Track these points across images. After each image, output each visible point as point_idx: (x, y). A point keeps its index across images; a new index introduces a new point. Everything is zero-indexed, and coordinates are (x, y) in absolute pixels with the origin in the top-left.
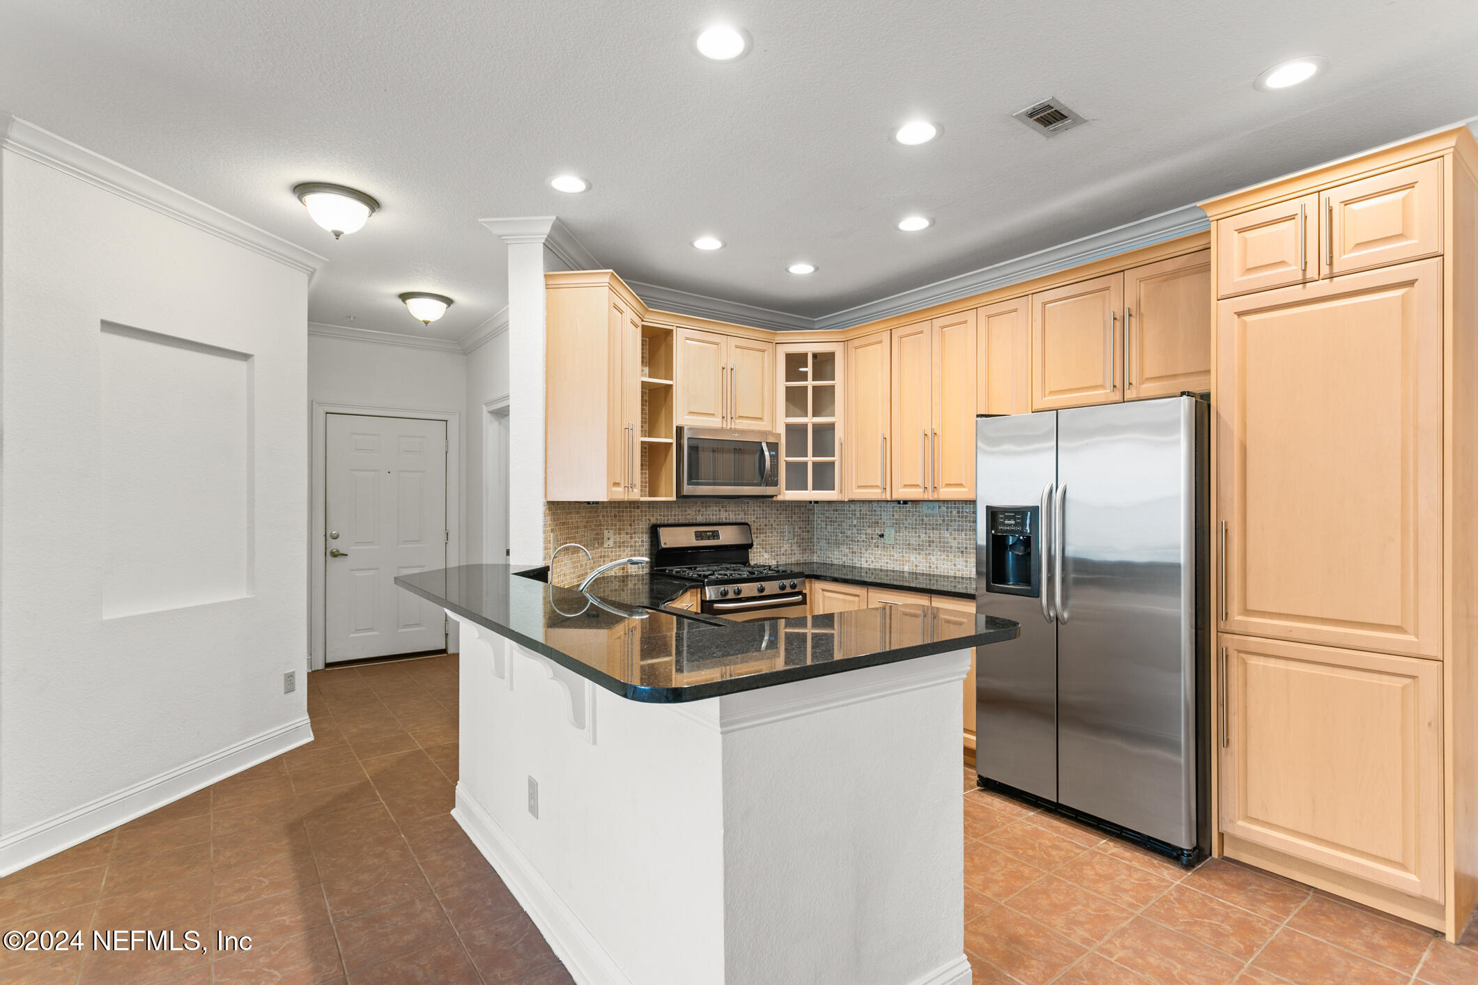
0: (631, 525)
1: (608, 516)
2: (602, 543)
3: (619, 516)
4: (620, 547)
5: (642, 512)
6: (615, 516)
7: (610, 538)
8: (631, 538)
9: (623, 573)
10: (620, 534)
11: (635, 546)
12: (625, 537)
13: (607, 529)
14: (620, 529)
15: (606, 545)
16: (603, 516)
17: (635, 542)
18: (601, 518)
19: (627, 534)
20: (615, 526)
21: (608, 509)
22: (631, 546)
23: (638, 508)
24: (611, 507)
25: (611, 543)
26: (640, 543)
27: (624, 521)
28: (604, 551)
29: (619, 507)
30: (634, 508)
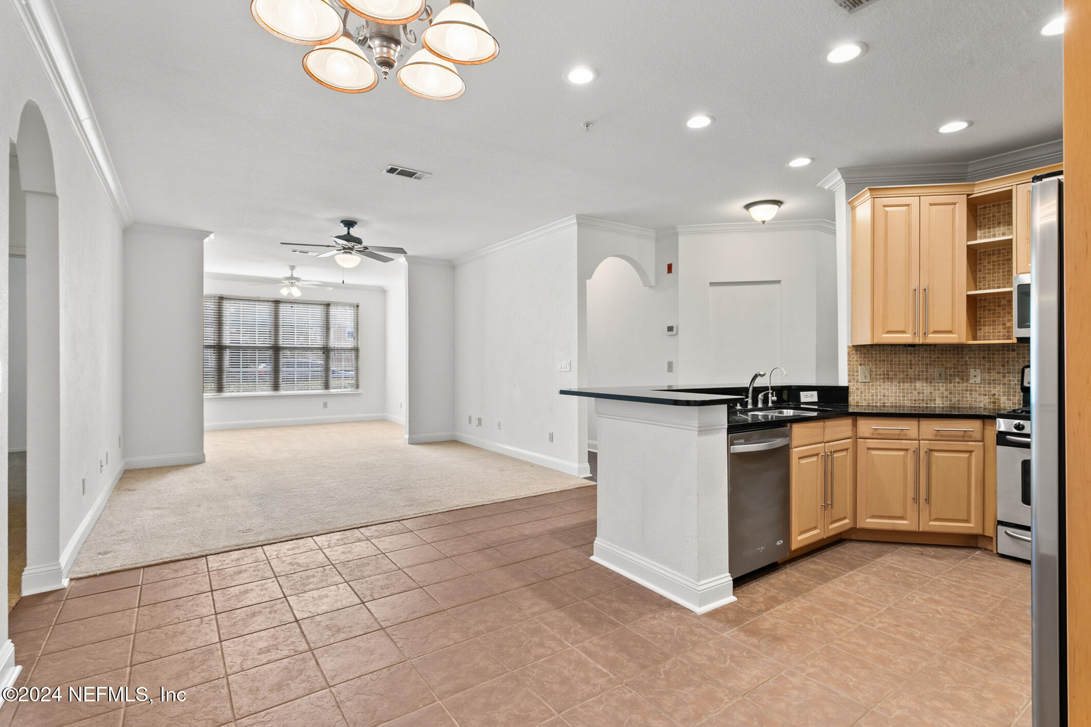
0: (1003, 366)
1: (975, 358)
2: (968, 380)
3: (990, 358)
4: (989, 384)
5: (1018, 354)
6: (984, 358)
7: (976, 376)
8: (1004, 377)
9: (995, 406)
10: (989, 373)
11: (1010, 384)
12: (994, 375)
13: (974, 368)
14: (989, 369)
15: (972, 381)
16: (970, 358)
17: (1010, 381)
18: (967, 359)
19: (998, 373)
20: (984, 365)
21: (976, 352)
22: (1004, 384)
23: (1013, 350)
24: (980, 350)
25: (978, 380)
26: (1016, 382)
27: (994, 362)
28: (971, 386)
29: (988, 350)
30: (1008, 350)
